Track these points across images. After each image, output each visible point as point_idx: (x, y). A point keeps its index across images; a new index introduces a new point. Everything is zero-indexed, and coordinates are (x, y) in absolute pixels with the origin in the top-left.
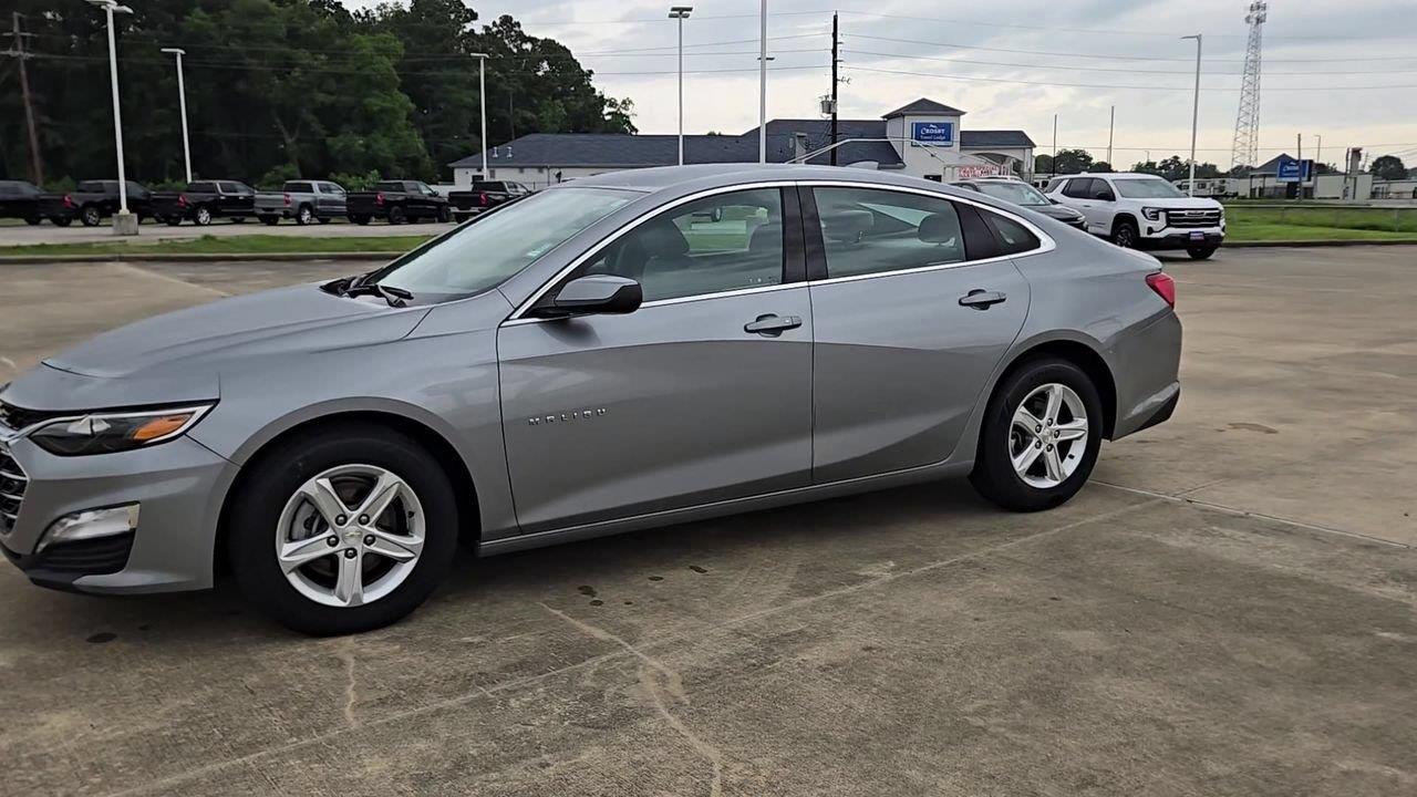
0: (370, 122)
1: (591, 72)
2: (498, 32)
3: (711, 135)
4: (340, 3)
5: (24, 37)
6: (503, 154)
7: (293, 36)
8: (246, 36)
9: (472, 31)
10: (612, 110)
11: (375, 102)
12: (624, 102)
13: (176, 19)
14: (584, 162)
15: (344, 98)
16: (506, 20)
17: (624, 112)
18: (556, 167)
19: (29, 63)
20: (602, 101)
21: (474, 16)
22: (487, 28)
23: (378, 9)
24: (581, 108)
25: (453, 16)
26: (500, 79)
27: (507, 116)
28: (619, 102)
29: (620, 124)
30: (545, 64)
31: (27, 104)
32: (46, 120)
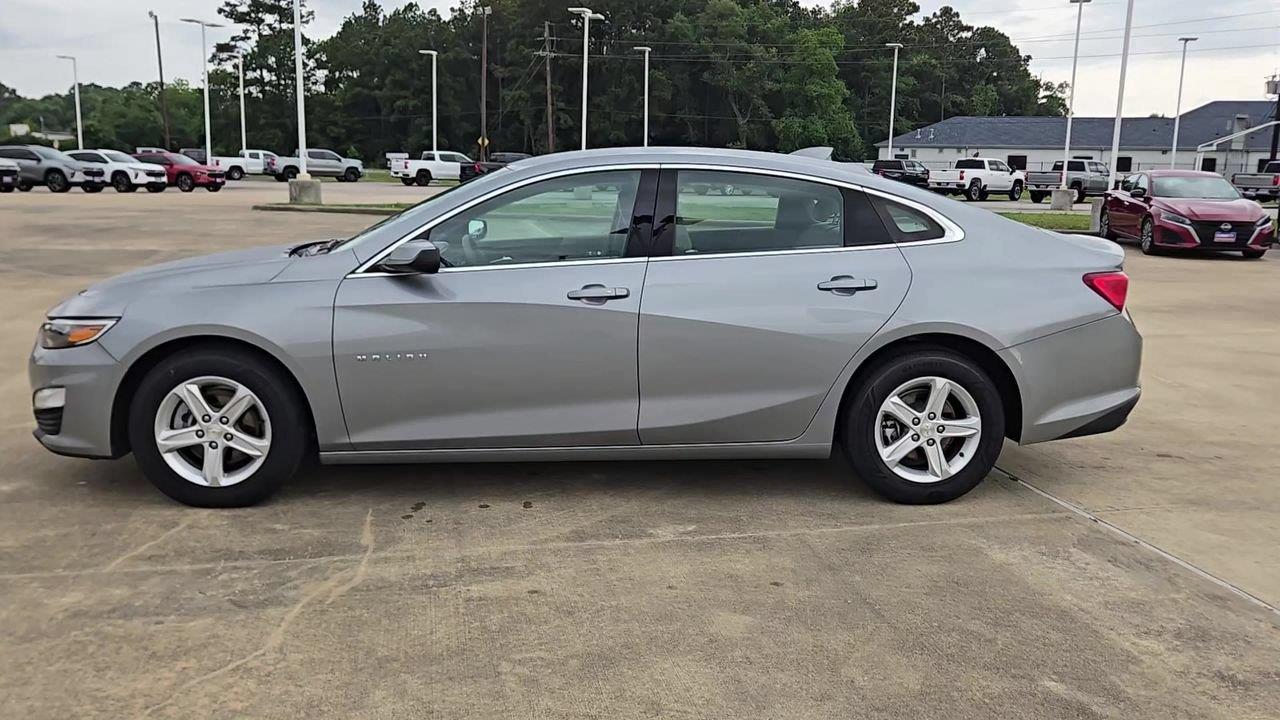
0: (809, 105)
1: (1029, 57)
2: (936, 23)
3: (1154, 117)
4: (798, 2)
5: (553, 41)
6: (925, 136)
7: (752, 34)
8: (713, 34)
9: (912, 22)
10: (1048, 93)
11: (814, 88)
12: (1061, 86)
13: (663, 23)
14: (1002, 142)
15: (788, 85)
16: (947, 11)
17: (1060, 95)
18: (972, 148)
19: (554, 60)
20: (1037, 84)
21: (916, 9)
22: (927, 19)
23: (832, 6)
24: (1015, 92)
25: (896, 10)
26: (935, 67)
27: (939, 100)
28: (1056, 86)
29: (1055, 108)
30: (983, 50)
31: (549, 92)
32: (562, 105)
